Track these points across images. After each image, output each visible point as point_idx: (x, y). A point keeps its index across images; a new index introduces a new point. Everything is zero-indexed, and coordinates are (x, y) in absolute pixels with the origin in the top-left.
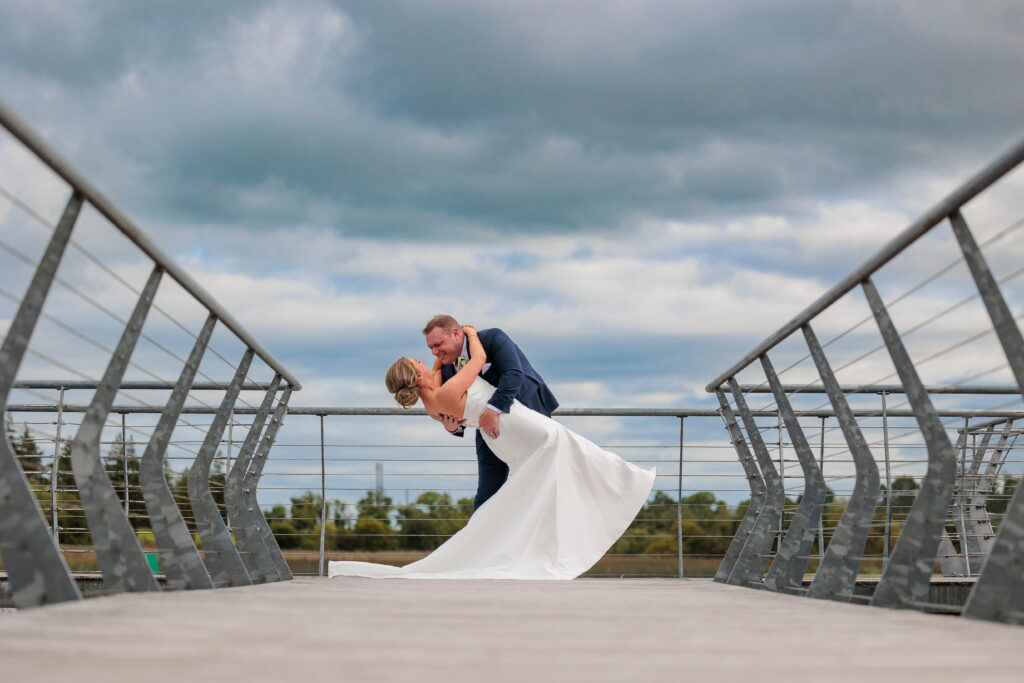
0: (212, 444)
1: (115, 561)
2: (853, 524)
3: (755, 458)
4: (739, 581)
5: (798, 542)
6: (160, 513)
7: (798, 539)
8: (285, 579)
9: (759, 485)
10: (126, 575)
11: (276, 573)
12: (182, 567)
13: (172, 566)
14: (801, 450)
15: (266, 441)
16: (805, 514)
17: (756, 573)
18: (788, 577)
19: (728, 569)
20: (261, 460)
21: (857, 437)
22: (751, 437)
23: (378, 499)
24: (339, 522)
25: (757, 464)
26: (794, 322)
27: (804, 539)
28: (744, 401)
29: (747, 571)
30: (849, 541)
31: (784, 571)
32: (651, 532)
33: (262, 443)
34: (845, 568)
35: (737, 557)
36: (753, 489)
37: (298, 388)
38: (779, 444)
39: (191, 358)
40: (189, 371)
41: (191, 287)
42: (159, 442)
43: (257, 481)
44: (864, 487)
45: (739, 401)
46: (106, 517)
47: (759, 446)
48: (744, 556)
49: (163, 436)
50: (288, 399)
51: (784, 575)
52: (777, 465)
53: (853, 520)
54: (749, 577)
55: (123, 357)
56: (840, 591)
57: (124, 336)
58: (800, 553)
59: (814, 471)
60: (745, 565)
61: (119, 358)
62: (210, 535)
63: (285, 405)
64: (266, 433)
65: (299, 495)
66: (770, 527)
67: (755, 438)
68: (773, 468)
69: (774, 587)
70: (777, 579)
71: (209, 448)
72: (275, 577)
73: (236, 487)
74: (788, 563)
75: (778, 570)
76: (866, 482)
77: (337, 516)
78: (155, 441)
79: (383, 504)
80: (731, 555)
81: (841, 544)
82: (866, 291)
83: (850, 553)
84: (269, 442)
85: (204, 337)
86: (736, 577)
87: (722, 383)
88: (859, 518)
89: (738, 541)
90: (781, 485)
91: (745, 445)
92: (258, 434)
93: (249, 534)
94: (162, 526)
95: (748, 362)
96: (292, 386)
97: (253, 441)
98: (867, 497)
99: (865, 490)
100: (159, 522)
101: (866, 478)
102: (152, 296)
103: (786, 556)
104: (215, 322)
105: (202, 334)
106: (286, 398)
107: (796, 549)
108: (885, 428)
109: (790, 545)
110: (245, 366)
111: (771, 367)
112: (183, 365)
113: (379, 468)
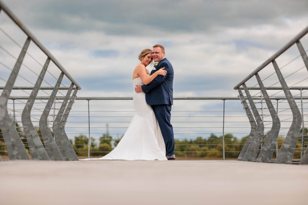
0: (48, 108)
1: (13, 149)
2: (292, 136)
3: (253, 114)
4: (247, 160)
5: (270, 144)
6: (29, 133)
7: (270, 143)
8: (76, 160)
9: (254, 124)
10: (17, 155)
11: (73, 158)
12: (38, 153)
13: (34, 153)
14: (271, 109)
15: (68, 108)
16: (273, 134)
17: (253, 157)
18: (266, 157)
19: (243, 156)
20: (66, 115)
21: (293, 103)
22: (251, 106)
23: (107, 137)
24: (93, 146)
25: (253, 116)
26: (269, 60)
27: (272, 143)
28: (249, 92)
29: (250, 156)
30: (290, 142)
31: (264, 155)
32: (209, 148)
33: (67, 109)
34: (289, 153)
35: (246, 151)
36: (252, 126)
37: (80, 89)
38: (261, 109)
39: (41, 74)
40: (40, 79)
41: (41, 46)
42: (29, 106)
43: (65, 124)
44: (296, 122)
45: (247, 92)
46: (10, 133)
47: (254, 109)
48: (249, 150)
49: (30, 104)
50: (76, 93)
51: (264, 157)
52: (261, 117)
53: (292, 134)
54: (251, 158)
55: (16, 72)
56: (287, 161)
57: (16, 64)
58: (271, 148)
59: (276, 117)
60: (249, 154)
61: (14, 72)
62: (48, 142)
63: (75, 95)
64: (68, 106)
65: (78, 135)
66: (258, 139)
67: (253, 106)
68: (260, 117)
69: (261, 161)
70: (262, 158)
71: (48, 110)
72: (72, 159)
73: (57, 125)
74: (266, 152)
75: (262, 155)
76: (297, 120)
77: (92, 144)
78: (27, 106)
79: (109, 139)
80: (244, 150)
81: (287, 143)
82: (298, 46)
83: (291, 147)
84: (69, 109)
85: (46, 66)
86: (246, 158)
87: (240, 86)
88: (294, 134)
89: (246, 145)
90: (263, 124)
91: (249, 109)
92: (65, 106)
93: (62, 143)
94: (30, 138)
95: (250, 77)
96: (78, 88)
97: (63, 108)
98: (297, 126)
99: (296, 123)
100: (29, 136)
101: (297, 119)
102: (27, 49)
103: (266, 149)
104: (50, 61)
105: (45, 65)
106: (76, 92)
107: (269, 147)
108: (302, 102)
109: (267, 145)
110: (60, 79)
111: (260, 78)
112: (38, 77)
113: (107, 125)
